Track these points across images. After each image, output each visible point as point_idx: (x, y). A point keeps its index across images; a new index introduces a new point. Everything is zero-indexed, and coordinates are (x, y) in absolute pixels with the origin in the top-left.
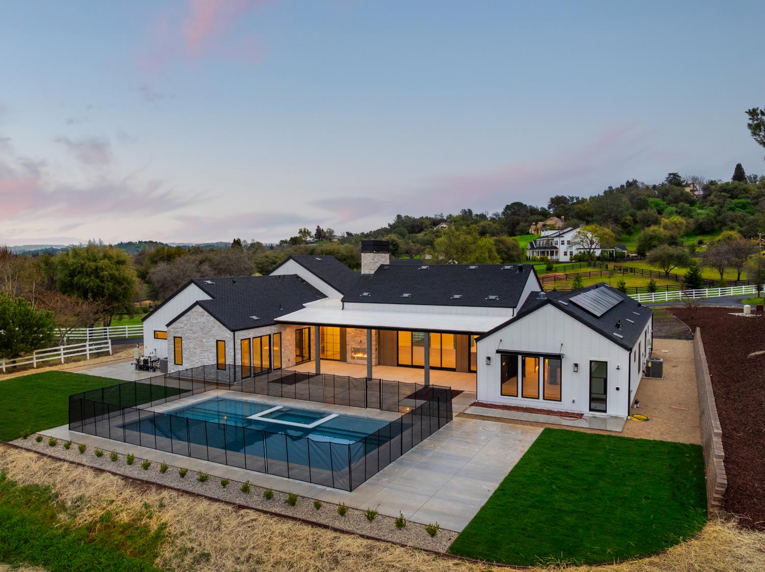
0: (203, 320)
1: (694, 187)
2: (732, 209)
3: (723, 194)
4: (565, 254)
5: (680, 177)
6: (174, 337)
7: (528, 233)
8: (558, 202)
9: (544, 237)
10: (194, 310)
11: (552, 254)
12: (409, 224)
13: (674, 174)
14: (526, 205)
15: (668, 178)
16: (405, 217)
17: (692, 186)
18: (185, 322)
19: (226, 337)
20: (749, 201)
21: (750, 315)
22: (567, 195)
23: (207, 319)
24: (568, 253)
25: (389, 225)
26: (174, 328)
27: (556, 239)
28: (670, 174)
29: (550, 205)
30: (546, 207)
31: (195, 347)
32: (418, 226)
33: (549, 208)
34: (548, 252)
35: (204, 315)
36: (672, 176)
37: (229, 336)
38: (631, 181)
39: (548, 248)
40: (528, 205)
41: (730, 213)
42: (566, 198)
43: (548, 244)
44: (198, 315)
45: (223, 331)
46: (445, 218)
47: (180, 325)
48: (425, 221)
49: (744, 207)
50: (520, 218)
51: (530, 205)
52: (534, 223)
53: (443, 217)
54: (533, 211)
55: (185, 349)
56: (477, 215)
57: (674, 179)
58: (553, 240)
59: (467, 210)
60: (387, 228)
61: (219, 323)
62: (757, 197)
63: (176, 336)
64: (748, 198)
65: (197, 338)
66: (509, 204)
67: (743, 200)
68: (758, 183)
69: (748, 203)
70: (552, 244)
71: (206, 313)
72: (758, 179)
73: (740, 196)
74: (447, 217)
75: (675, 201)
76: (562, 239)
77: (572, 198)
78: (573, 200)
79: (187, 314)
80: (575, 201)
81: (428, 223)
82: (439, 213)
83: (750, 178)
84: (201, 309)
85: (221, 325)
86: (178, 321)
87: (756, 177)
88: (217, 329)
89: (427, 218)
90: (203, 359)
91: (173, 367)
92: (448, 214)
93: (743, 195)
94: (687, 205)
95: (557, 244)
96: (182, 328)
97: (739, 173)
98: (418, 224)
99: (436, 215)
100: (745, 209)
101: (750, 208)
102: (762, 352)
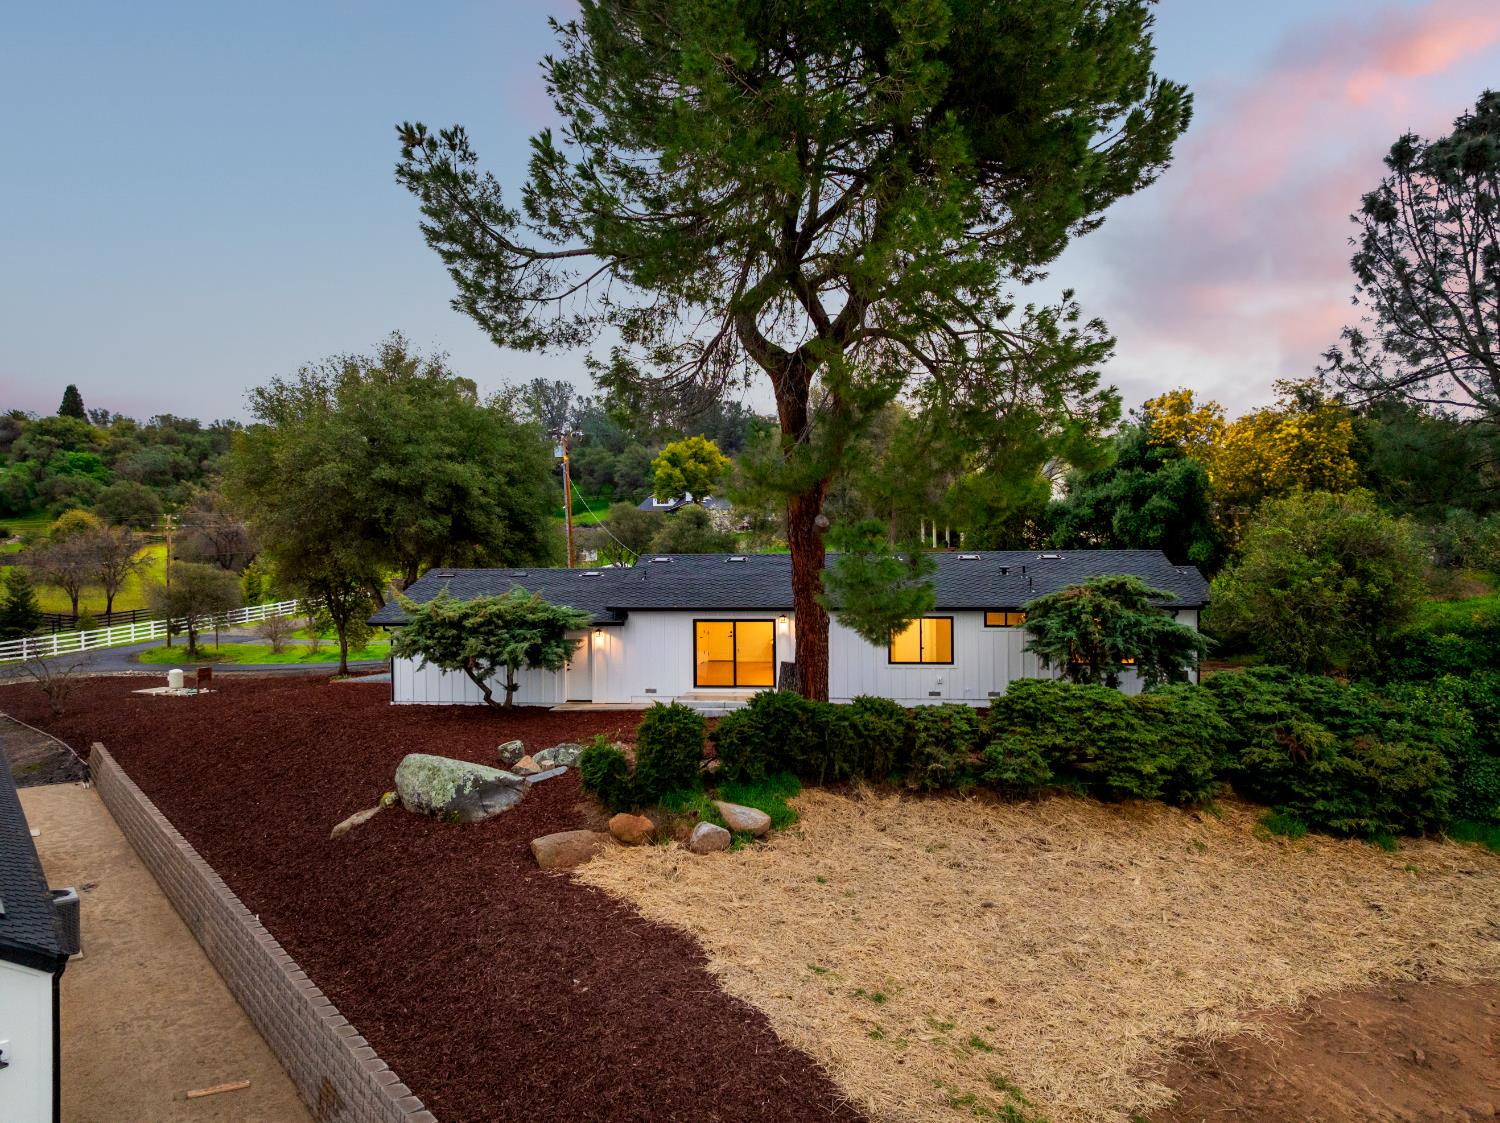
2: (63, 470)
3: (47, 438)
20: (97, 456)
21: (183, 692)
41: (62, 476)
49: (88, 467)
62: (112, 452)
64: (94, 450)
67: (86, 455)
68: (109, 425)
69: (97, 462)
72: (110, 418)
73: (78, 446)
83: (94, 414)
87: (105, 414)
93: (85, 445)
97: (72, 402)
100: (90, 472)
101: (101, 471)
102: (368, 814)
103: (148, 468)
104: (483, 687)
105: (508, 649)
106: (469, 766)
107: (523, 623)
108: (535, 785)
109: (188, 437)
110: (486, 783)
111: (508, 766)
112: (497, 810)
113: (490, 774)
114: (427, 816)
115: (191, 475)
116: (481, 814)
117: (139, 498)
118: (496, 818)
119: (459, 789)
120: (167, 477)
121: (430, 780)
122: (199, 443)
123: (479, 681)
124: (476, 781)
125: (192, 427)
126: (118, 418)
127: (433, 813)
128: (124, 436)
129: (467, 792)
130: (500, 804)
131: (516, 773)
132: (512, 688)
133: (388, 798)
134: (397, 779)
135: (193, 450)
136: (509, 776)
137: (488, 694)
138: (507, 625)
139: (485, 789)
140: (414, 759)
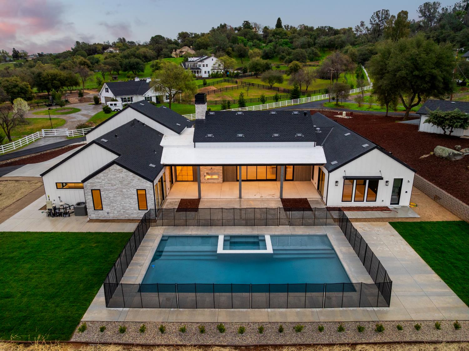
0: (122, 175)
1: (256, 29)
2: (281, 45)
4: (205, 72)
5: (250, 23)
6: (92, 190)
7: (171, 57)
8: (183, 36)
9: (190, 61)
10: (111, 168)
11: (198, 72)
12: (87, 48)
13: (246, 21)
14: (164, 38)
15: (243, 24)
16: (82, 43)
17: (255, 29)
18: (103, 178)
19: (147, 187)
20: (288, 40)
21: (346, 117)
22: (189, 32)
23: (126, 175)
24: (207, 72)
25: (72, 49)
26: (91, 183)
27: (199, 63)
28: (245, 21)
29: (178, 38)
30: (176, 39)
31: (115, 196)
32: (93, 50)
33: (178, 40)
34: (195, 71)
35: (122, 172)
36: (245, 23)
37: (149, 186)
38: (223, 24)
39: (194, 69)
40: (165, 37)
41: (281, 47)
42: (188, 34)
43: (195, 66)
44: (116, 172)
45: (143, 183)
46: (111, 44)
47: (97, 180)
48: (98, 46)
49: (286, 44)
50: (162, 46)
51: (167, 37)
52: (174, 50)
53: (109, 43)
54: (169, 41)
55: (105, 198)
56: (129, 42)
57: (247, 25)
58: (197, 63)
59: (122, 38)
60: (70, 51)
61: (139, 177)
62: (292, 39)
63: (93, 188)
64: (287, 38)
65: (117, 189)
66: (154, 36)
67: (285, 40)
68: (289, 29)
69: (288, 42)
70: (196, 66)
71: (125, 170)
72: (289, 27)
73: (283, 37)
74: (112, 44)
75: (252, 39)
76: (203, 63)
77: (192, 34)
78: (192, 35)
79: (104, 171)
80: (193, 36)
81: (100, 48)
82: (106, 41)
83: (285, 26)
84: (119, 167)
85: (140, 178)
86: (95, 177)
88: (137, 182)
89: (98, 44)
90: (124, 204)
91: (93, 212)
92: (113, 42)
94: (258, 42)
95: (200, 66)
96: (100, 182)
97: (279, 23)
98: (94, 48)
99: (104, 42)
100: (287, 45)
101: (290, 45)
102: (428, 156)
103: (302, 44)
104: (444, 131)
105: (455, 124)
106: (451, 150)
107: (459, 118)
108: (466, 155)
109: (311, 32)
110: (455, 154)
111: (458, 150)
112: (458, 159)
113: (456, 152)
114: (441, 158)
115: (312, 45)
116: (454, 159)
117: (302, 54)
118: (458, 161)
119: (449, 154)
120: (306, 46)
121: (443, 151)
122: (314, 34)
123: (444, 129)
124: (453, 153)
125: (311, 29)
126: (291, 27)
127: (443, 157)
128: (294, 33)
129: (451, 155)
130: (458, 158)
131: (460, 152)
132: (451, 131)
133: (432, 153)
134: (435, 150)
135: (312, 37)
136: (459, 152)
137: (445, 132)
138: (455, 118)
139: (455, 155)
140: (439, 147)
